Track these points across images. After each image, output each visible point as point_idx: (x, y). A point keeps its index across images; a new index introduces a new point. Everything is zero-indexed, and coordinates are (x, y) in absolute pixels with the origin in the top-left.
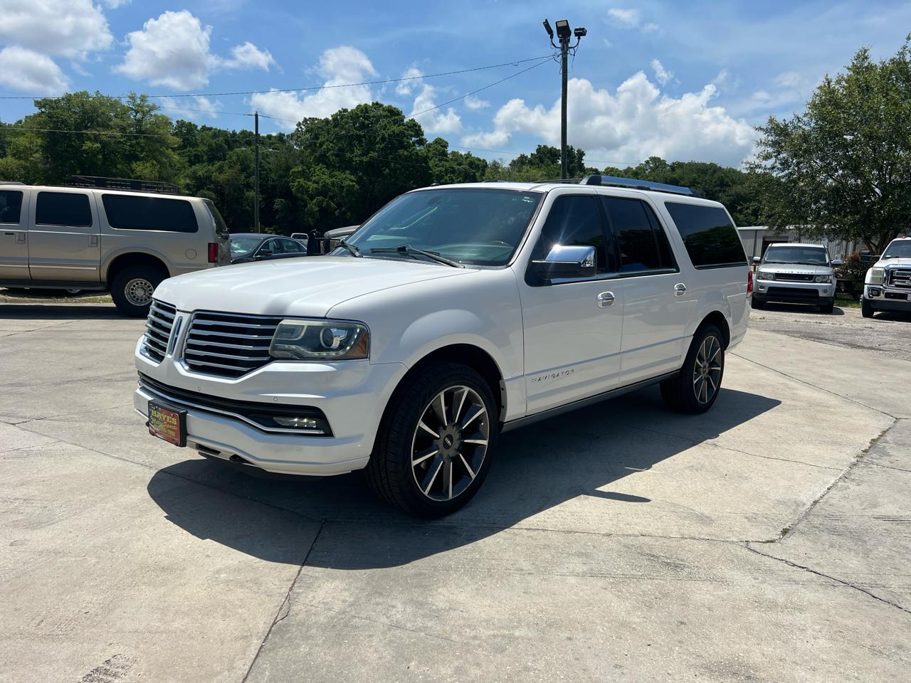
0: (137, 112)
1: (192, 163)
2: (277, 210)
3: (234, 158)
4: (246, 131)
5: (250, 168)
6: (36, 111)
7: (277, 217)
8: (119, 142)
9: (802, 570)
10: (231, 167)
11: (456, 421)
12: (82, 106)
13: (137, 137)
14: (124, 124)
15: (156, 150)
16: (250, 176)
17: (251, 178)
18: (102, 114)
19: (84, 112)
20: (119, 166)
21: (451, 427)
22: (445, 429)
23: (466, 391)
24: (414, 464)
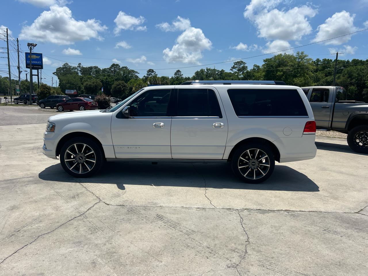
0: (299, 59)
1: (326, 76)
2: (364, 94)
3: (346, 72)
4: (355, 59)
5: (353, 76)
6: (264, 63)
7: (364, 97)
8: (290, 71)
9: (87, 209)
10: (344, 76)
11: (82, 153)
12: (279, 59)
13: (298, 69)
14: (293, 64)
15: (305, 72)
16: (352, 79)
17: (353, 80)
18: (286, 61)
19: (279, 62)
20: (289, 80)
21: (81, 154)
22: (78, 154)
23: (85, 145)
24: (66, 160)
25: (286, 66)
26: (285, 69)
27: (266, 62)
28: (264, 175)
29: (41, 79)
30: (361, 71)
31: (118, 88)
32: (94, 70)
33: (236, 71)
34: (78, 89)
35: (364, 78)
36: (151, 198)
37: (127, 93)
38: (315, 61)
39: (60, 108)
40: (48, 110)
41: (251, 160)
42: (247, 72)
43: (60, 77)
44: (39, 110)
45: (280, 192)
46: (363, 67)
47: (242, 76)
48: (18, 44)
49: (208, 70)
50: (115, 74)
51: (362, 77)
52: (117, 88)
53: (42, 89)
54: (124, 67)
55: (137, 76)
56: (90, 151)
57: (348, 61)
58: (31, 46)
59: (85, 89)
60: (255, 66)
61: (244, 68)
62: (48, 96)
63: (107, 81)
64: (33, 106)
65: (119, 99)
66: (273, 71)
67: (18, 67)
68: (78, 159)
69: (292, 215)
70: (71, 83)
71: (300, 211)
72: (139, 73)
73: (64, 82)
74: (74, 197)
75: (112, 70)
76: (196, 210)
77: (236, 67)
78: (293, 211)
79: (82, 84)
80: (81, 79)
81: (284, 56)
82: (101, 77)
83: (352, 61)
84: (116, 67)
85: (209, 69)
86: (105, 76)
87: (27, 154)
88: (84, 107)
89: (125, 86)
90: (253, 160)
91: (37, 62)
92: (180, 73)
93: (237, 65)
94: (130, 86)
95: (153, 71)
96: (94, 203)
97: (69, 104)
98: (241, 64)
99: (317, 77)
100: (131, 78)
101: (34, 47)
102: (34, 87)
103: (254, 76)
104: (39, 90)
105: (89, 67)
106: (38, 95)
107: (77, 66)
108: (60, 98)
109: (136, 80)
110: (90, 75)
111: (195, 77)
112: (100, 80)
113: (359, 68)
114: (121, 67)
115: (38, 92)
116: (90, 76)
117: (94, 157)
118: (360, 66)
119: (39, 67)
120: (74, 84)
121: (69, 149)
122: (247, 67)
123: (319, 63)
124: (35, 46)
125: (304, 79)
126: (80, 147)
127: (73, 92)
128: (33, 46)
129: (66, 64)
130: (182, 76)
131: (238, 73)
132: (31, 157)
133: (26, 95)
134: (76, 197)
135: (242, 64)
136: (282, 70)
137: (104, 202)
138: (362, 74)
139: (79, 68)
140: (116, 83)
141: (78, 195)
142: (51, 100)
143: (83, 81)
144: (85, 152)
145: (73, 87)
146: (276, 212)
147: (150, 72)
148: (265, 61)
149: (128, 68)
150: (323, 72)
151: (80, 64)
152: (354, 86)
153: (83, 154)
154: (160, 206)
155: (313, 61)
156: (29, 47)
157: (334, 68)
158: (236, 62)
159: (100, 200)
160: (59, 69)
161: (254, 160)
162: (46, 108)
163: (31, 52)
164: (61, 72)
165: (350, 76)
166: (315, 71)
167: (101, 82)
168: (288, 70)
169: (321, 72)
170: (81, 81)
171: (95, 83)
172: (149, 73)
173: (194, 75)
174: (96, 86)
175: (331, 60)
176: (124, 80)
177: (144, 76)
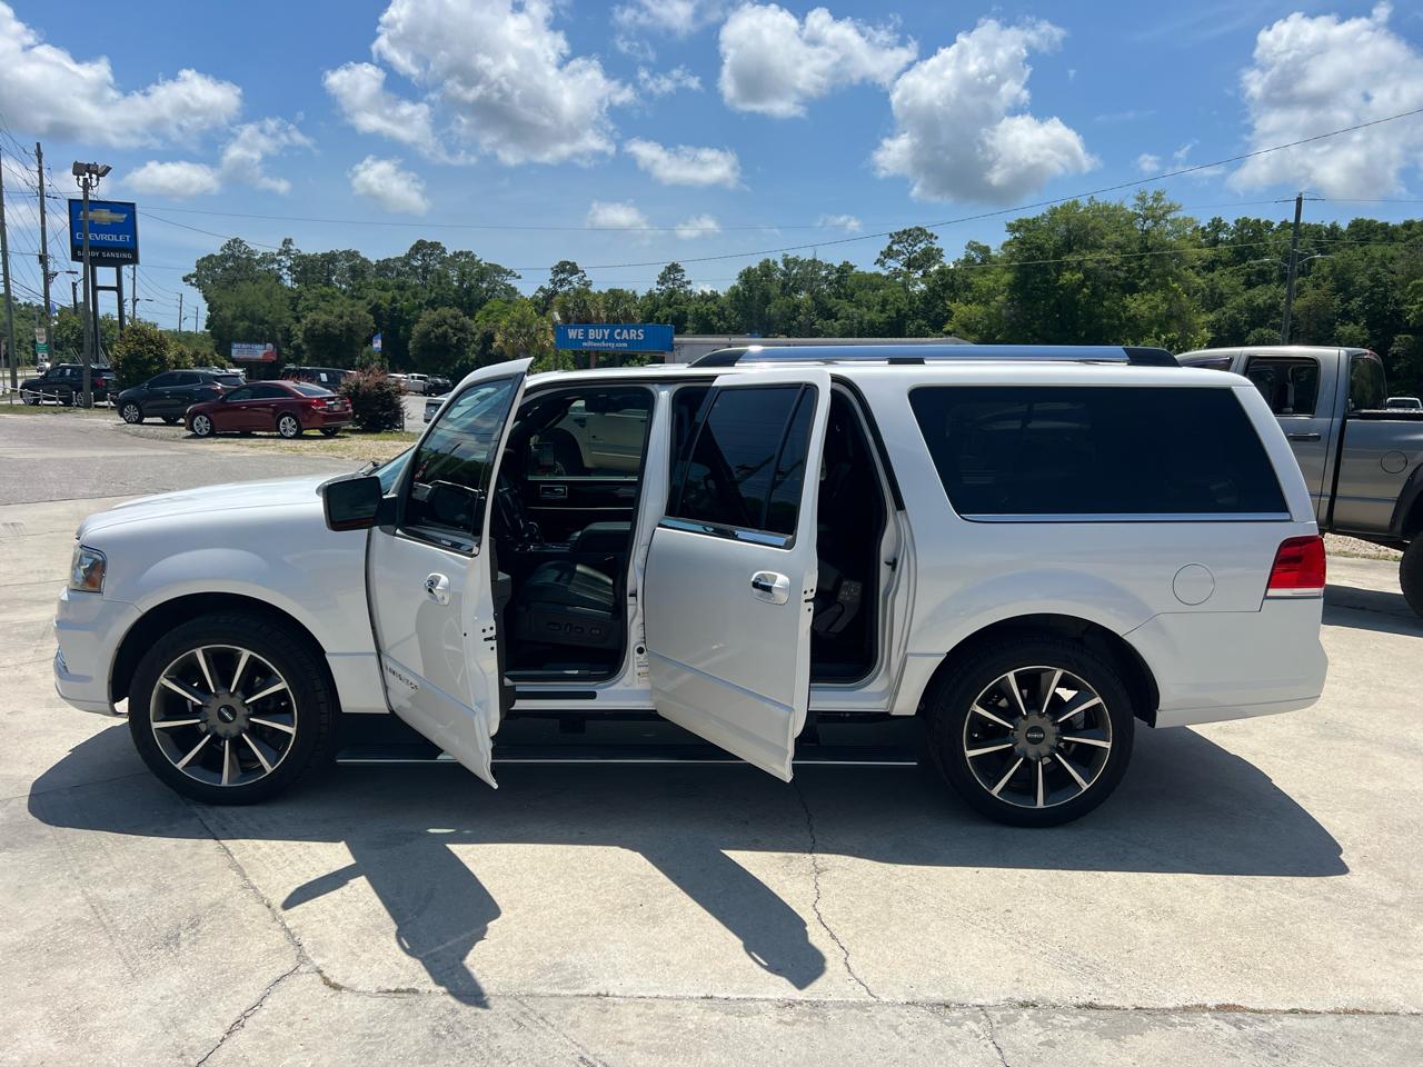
0: (1146, 219)
8: (1111, 268)
9: (228, 1025)
10: (1317, 286)
11: (232, 690)
12: (1068, 223)
13: (1141, 258)
14: (1122, 240)
15: (1170, 273)
16: (1352, 298)
17: (1353, 302)
18: (1093, 229)
19: (1068, 231)
20: (1106, 303)
21: (227, 696)
22: (216, 695)
23: (246, 654)
24: (155, 725)
25: (1096, 247)
26: (1090, 258)
27: (1017, 230)
28: (1085, 786)
29: (135, 301)
30: (1383, 265)
31: (436, 337)
32: (343, 265)
33: (899, 266)
34: (283, 340)
35: (1397, 294)
36: (555, 939)
37: (474, 356)
38: (1204, 229)
39: (201, 423)
40: (152, 429)
41: (1025, 718)
42: (942, 272)
43: (213, 294)
44: (117, 430)
45: (1169, 878)
46: (1390, 251)
47: (923, 286)
48: (41, 168)
49: (792, 265)
50: (425, 278)
51: (1386, 291)
52: (432, 335)
53: (130, 345)
54: (461, 253)
55: (514, 289)
56: (269, 679)
57: (1334, 228)
58: (87, 175)
59: (306, 340)
60: (972, 246)
61: (931, 256)
62: (158, 371)
63: (395, 308)
64: (97, 411)
65: (439, 380)
66: (1043, 269)
67: (40, 257)
68: (214, 719)
69: (1260, 1042)
70: (253, 318)
71: (1292, 1011)
72: (519, 277)
73: (227, 313)
74: (172, 940)
75: (415, 264)
76: (780, 1022)
77: (899, 253)
78: (1260, 1012)
79: (298, 320)
80: (294, 300)
81: (1087, 210)
82: (372, 294)
83: (1350, 226)
84: (431, 254)
85: (796, 261)
86: (387, 291)
87: (9, 662)
88: (296, 420)
89: (463, 329)
90: (1035, 720)
91: (114, 238)
92: (678, 276)
93: (901, 242)
94: (484, 328)
95: (574, 270)
96: (269, 979)
97: (237, 408)
98: (917, 240)
99: (1212, 290)
100: (491, 297)
101: (98, 180)
102: (104, 334)
103: (968, 287)
104: (119, 350)
105: (324, 255)
106: (116, 367)
107: (276, 251)
108: (205, 383)
109: (509, 302)
110: (328, 283)
111: (738, 293)
112: (369, 304)
113: (1378, 255)
114: (449, 253)
115: (117, 357)
116: (326, 289)
117: (289, 709)
118: (1380, 247)
119: (125, 256)
120: (267, 323)
121: (169, 673)
122: (939, 251)
123: (1222, 236)
124: (103, 175)
125: (1165, 299)
126: (223, 664)
127: (260, 352)
128: (96, 173)
129: (235, 241)
130: (689, 287)
131: (906, 276)
132: (26, 679)
133: (68, 367)
134: (183, 935)
135: (921, 242)
136: (1080, 263)
137: (320, 972)
138: (1386, 278)
139: (283, 258)
140: (428, 316)
141: (194, 923)
142: (167, 389)
143: (299, 308)
144: (247, 687)
145: (263, 334)
146: (1176, 1019)
147: (562, 272)
148: (1012, 228)
149: (477, 258)
150: (1239, 270)
151: (287, 242)
152: (1356, 324)
153: (238, 694)
154: (598, 995)
155: (1196, 228)
156: (78, 179)
157: (1279, 252)
158: (897, 234)
159: (302, 958)
160: (207, 264)
161: (1037, 718)
162: (146, 420)
163: (86, 195)
164: (216, 272)
165: (1343, 286)
166: (1204, 268)
167: (371, 312)
168: (1103, 264)
169: (1230, 269)
170: (294, 310)
171: (346, 319)
172: (562, 276)
173: (736, 283)
174: (350, 329)
175: (1269, 225)
176: (461, 306)
177: (541, 289)
